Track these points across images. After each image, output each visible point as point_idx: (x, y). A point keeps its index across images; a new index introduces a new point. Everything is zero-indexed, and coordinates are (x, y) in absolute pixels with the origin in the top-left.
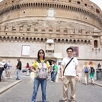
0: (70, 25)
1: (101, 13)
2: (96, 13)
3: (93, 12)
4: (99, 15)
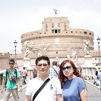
0: (67, 45)
1: (88, 33)
2: (84, 35)
3: (81, 35)
4: (86, 35)
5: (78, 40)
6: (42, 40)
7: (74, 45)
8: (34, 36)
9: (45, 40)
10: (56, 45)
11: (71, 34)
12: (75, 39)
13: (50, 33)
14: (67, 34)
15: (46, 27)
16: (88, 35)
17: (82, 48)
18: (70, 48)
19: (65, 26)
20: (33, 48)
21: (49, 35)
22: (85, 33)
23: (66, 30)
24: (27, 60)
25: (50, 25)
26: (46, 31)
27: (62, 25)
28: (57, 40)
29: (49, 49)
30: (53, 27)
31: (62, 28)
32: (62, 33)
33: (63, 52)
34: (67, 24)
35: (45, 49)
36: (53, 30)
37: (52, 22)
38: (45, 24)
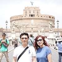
0: (39, 24)
1: (52, 17)
2: (49, 18)
3: (47, 18)
4: (50, 19)
5: (45, 21)
6: (23, 21)
7: (43, 24)
8: (19, 18)
9: (25, 21)
10: (32, 24)
11: (41, 18)
12: (43, 21)
13: (28, 17)
14: (38, 18)
15: (26, 13)
16: (51, 19)
17: (47, 26)
18: (40, 26)
19: (38, 13)
20: (17, 25)
21: (27, 18)
22: (50, 17)
23: (38, 15)
24: (13, 33)
25: (28, 12)
26: (26, 15)
27: (36, 12)
28: (32, 21)
29: (27, 27)
30: (30, 13)
31: (36, 14)
32: (36, 17)
33: (36, 29)
34: (39, 11)
35: (25, 26)
36: (30, 15)
37: (30, 10)
38: (25, 11)
